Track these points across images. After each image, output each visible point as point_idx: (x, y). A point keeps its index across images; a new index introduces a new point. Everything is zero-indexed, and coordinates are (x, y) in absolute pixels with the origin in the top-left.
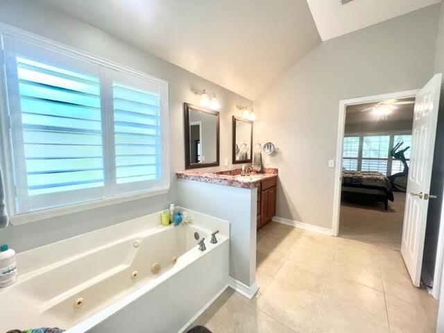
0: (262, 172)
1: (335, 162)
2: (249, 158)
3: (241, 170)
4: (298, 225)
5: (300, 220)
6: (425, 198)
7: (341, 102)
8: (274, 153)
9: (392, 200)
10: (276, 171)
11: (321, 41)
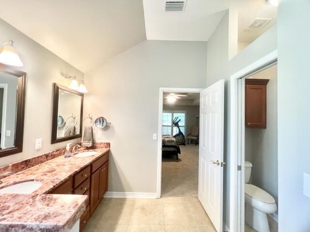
0: (93, 147)
1: (157, 135)
2: (78, 132)
3: (65, 149)
4: (129, 196)
5: (131, 190)
6: (222, 166)
7: (160, 88)
8: (107, 127)
9: (180, 153)
10: (109, 145)
11: (146, 39)
